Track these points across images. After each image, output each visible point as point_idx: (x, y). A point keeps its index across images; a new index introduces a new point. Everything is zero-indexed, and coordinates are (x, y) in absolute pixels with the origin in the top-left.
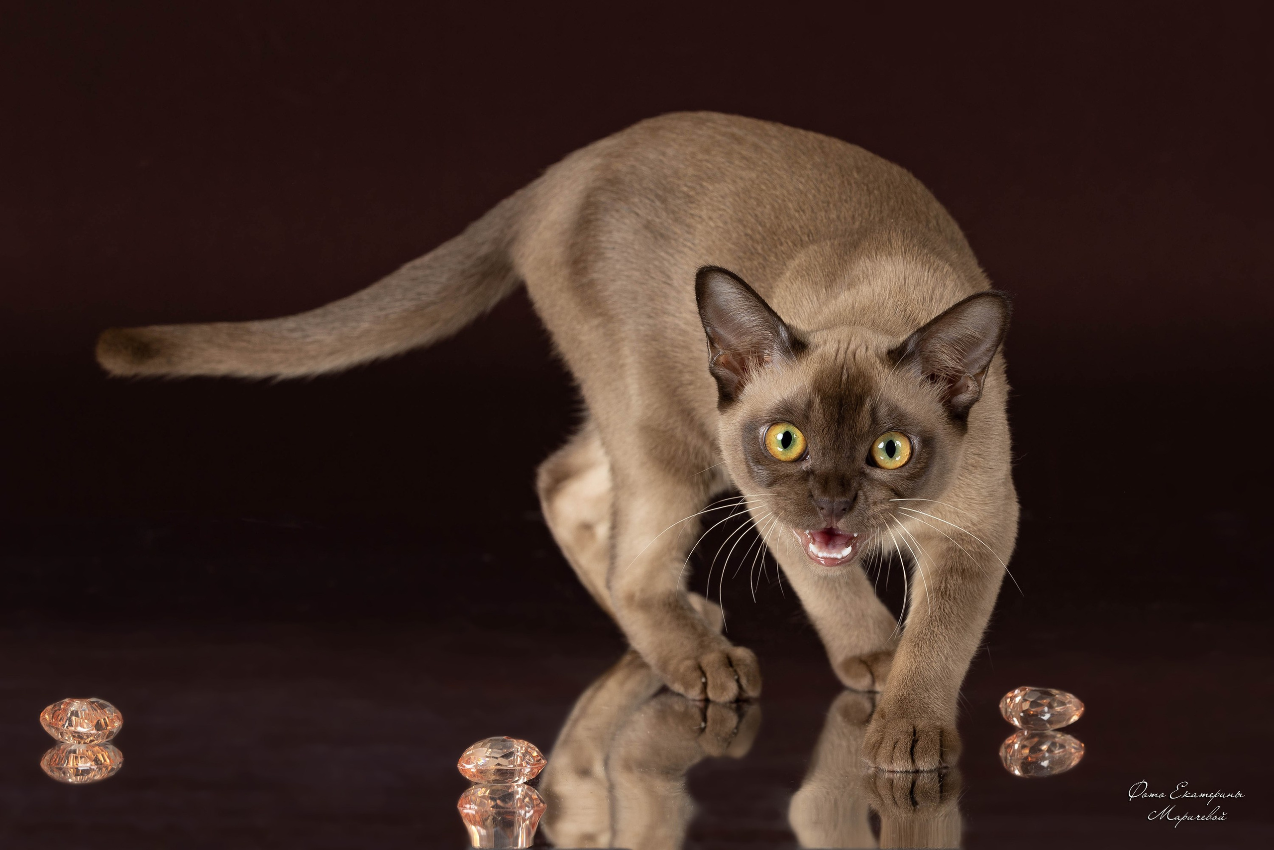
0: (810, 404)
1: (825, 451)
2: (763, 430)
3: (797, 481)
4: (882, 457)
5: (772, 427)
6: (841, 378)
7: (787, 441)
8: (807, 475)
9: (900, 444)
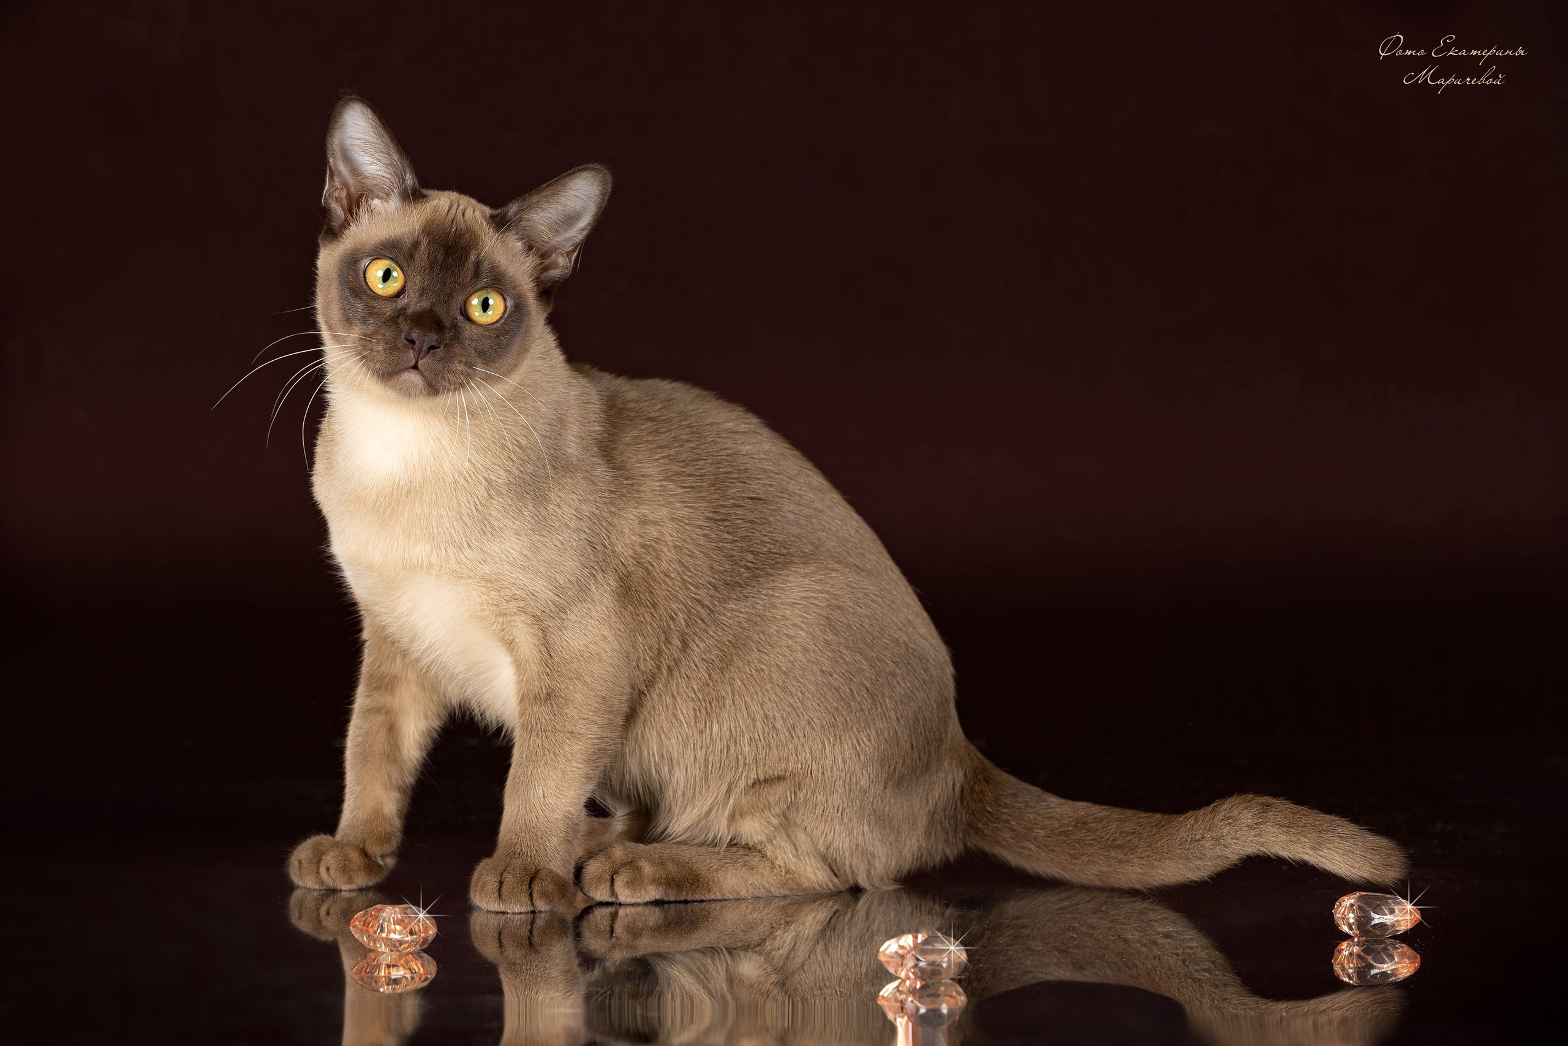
0: (416, 245)
1: (423, 292)
2: (365, 262)
3: (385, 322)
4: (476, 313)
5: (375, 262)
6: (451, 230)
7: (387, 276)
8: (401, 313)
9: (495, 301)
